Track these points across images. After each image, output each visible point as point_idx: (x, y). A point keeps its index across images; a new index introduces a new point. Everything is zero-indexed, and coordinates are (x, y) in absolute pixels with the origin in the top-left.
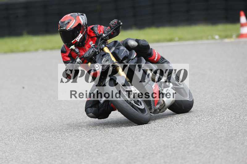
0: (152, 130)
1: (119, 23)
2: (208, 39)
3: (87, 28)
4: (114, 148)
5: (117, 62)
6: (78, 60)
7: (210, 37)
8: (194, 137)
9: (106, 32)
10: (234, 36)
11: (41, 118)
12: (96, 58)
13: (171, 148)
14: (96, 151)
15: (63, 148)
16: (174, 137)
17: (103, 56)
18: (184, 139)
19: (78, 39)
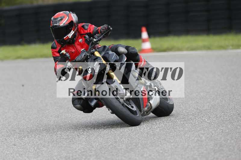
17: (95, 60)
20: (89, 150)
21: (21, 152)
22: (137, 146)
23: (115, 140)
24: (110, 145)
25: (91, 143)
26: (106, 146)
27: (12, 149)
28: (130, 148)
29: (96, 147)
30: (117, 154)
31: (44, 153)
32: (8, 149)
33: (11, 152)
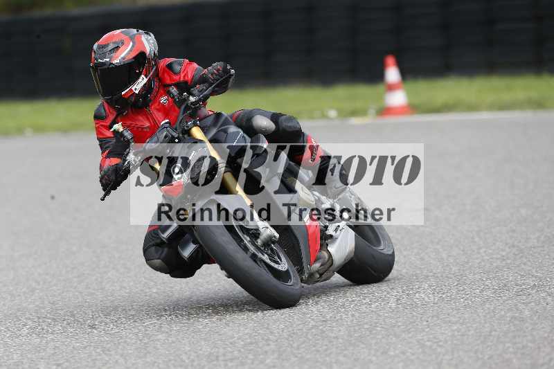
4: (96, 359)
8: (275, 336)
10: (372, 112)
13: (225, 361)
16: (233, 337)
18: (254, 341)
19: (137, 88)
20: (263, 339)
21: (107, 344)
22: (374, 332)
24: (310, 329)
26: (302, 329)
28: (356, 335)
29: (278, 333)
30: (326, 350)
31: (159, 346)
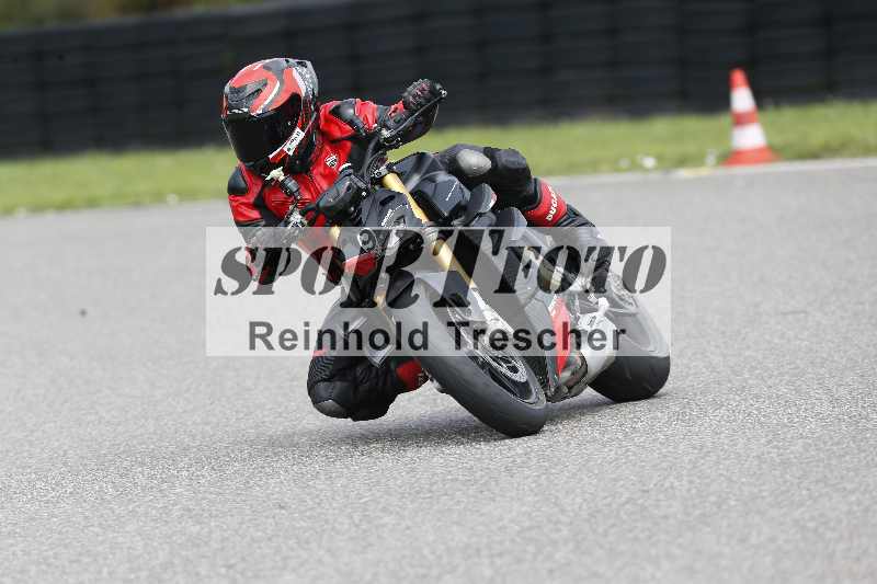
0: (422, 495)
1: (434, 93)
2: (617, 170)
3: (317, 110)
4: (287, 557)
5: (431, 223)
6: (296, 217)
7: (624, 163)
8: (569, 517)
9: (391, 123)
10: (711, 159)
11: (25, 454)
12: (360, 211)
13: (491, 556)
14: (223, 570)
15: (106, 559)
16: (501, 519)
17: (384, 203)
18: (535, 524)
19: (290, 147)
20: (550, 521)
21: (304, 532)
22: (724, 507)
23: (644, 485)
24: (623, 505)
25: (557, 498)
26: (610, 505)
27: (271, 520)
28: (697, 512)
29: (573, 510)
30: (650, 537)
31: (385, 535)
32: (257, 522)
33: (268, 532)
